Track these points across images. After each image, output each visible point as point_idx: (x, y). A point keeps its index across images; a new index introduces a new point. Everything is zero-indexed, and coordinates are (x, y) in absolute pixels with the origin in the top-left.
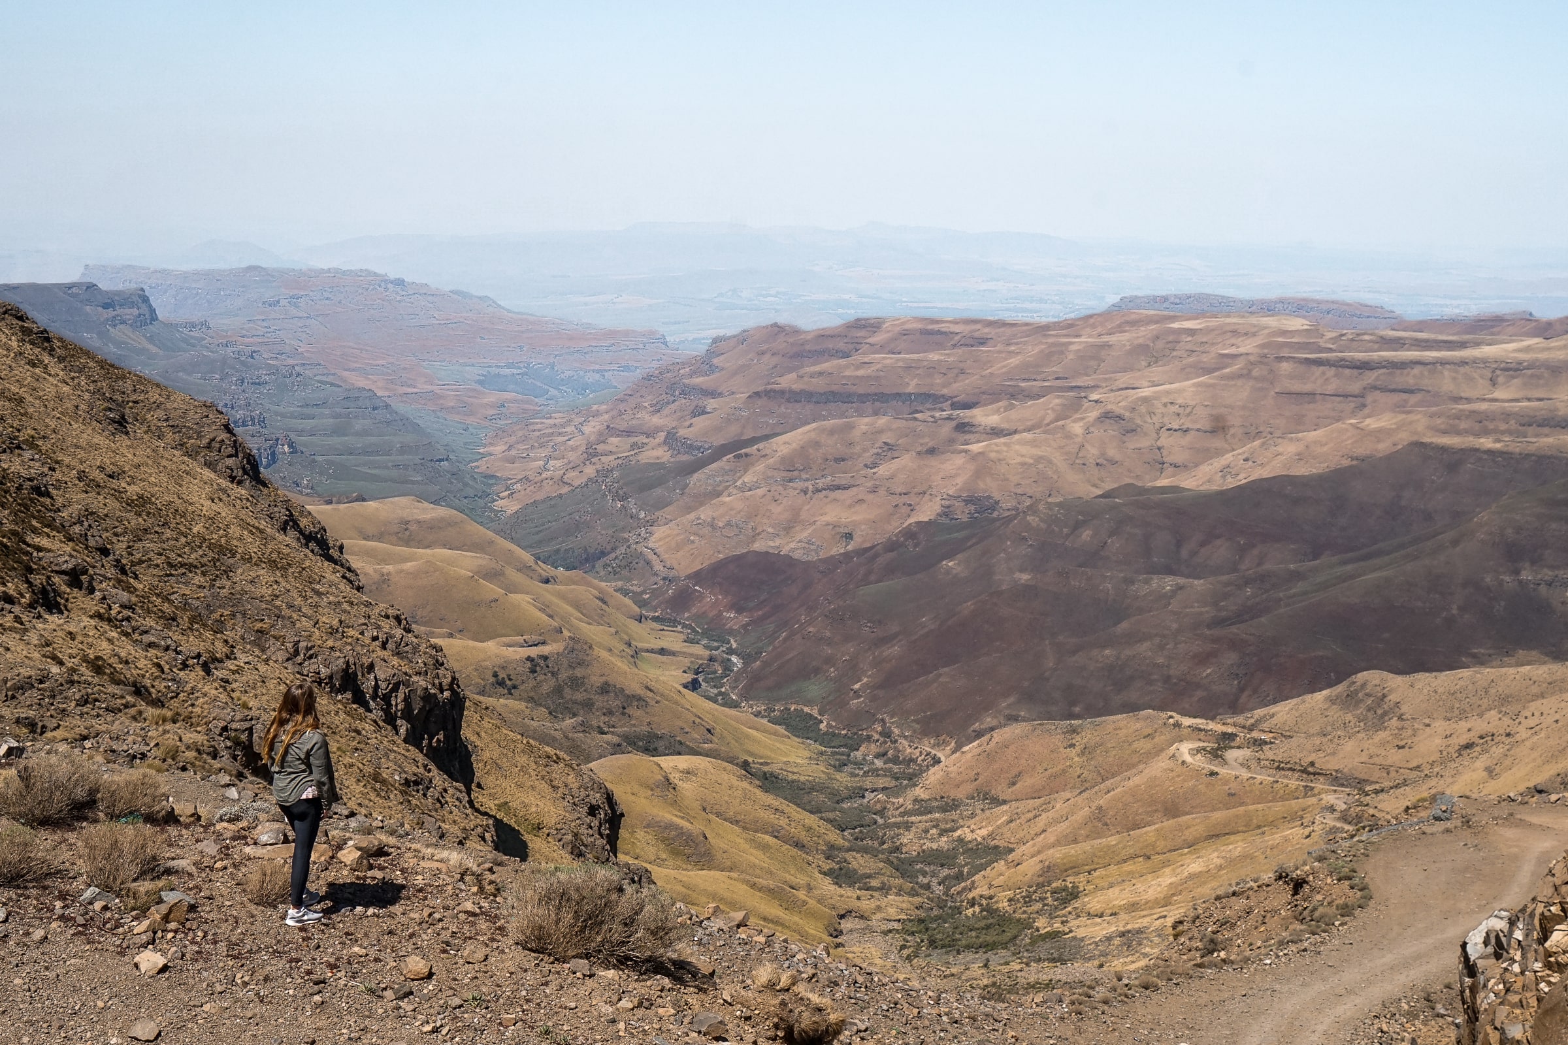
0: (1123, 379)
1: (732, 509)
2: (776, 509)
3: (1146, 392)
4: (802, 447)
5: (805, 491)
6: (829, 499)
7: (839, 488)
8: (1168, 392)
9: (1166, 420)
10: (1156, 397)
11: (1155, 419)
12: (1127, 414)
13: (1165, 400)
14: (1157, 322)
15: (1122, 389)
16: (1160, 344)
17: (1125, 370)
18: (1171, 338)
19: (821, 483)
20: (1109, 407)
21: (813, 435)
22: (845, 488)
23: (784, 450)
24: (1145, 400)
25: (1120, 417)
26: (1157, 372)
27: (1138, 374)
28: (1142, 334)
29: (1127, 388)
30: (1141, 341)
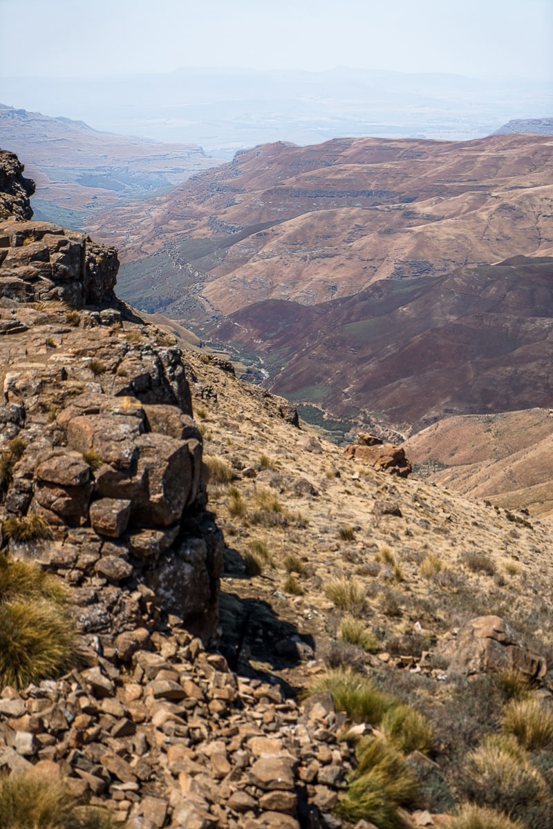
0: (513, 181)
1: (256, 271)
2: (286, 271)
3: (529, 191)
4: (302, 229)
5: (305, 259)
6: (321, 264)
7: (327, 256)
8: (544, 191)
9: (542, 210)
10: (536, 194)
11: (535, 209)
12: (517, 206)
13: (542, 196)
14: (536, 142)
15: (512, 188)
16: (537, 157)
17: (514, 175)
18: (545, 153)
19: (315, 253)
20: (505, 201)
21: (309, 220)
22: (331, 257)
23: (290, 231)
24: (529, 196)
25: (512, 208)
26: (536, 177)
27: (524, 177)
28: (526, 149)
29: (516, 188)
30: (525, 155)
